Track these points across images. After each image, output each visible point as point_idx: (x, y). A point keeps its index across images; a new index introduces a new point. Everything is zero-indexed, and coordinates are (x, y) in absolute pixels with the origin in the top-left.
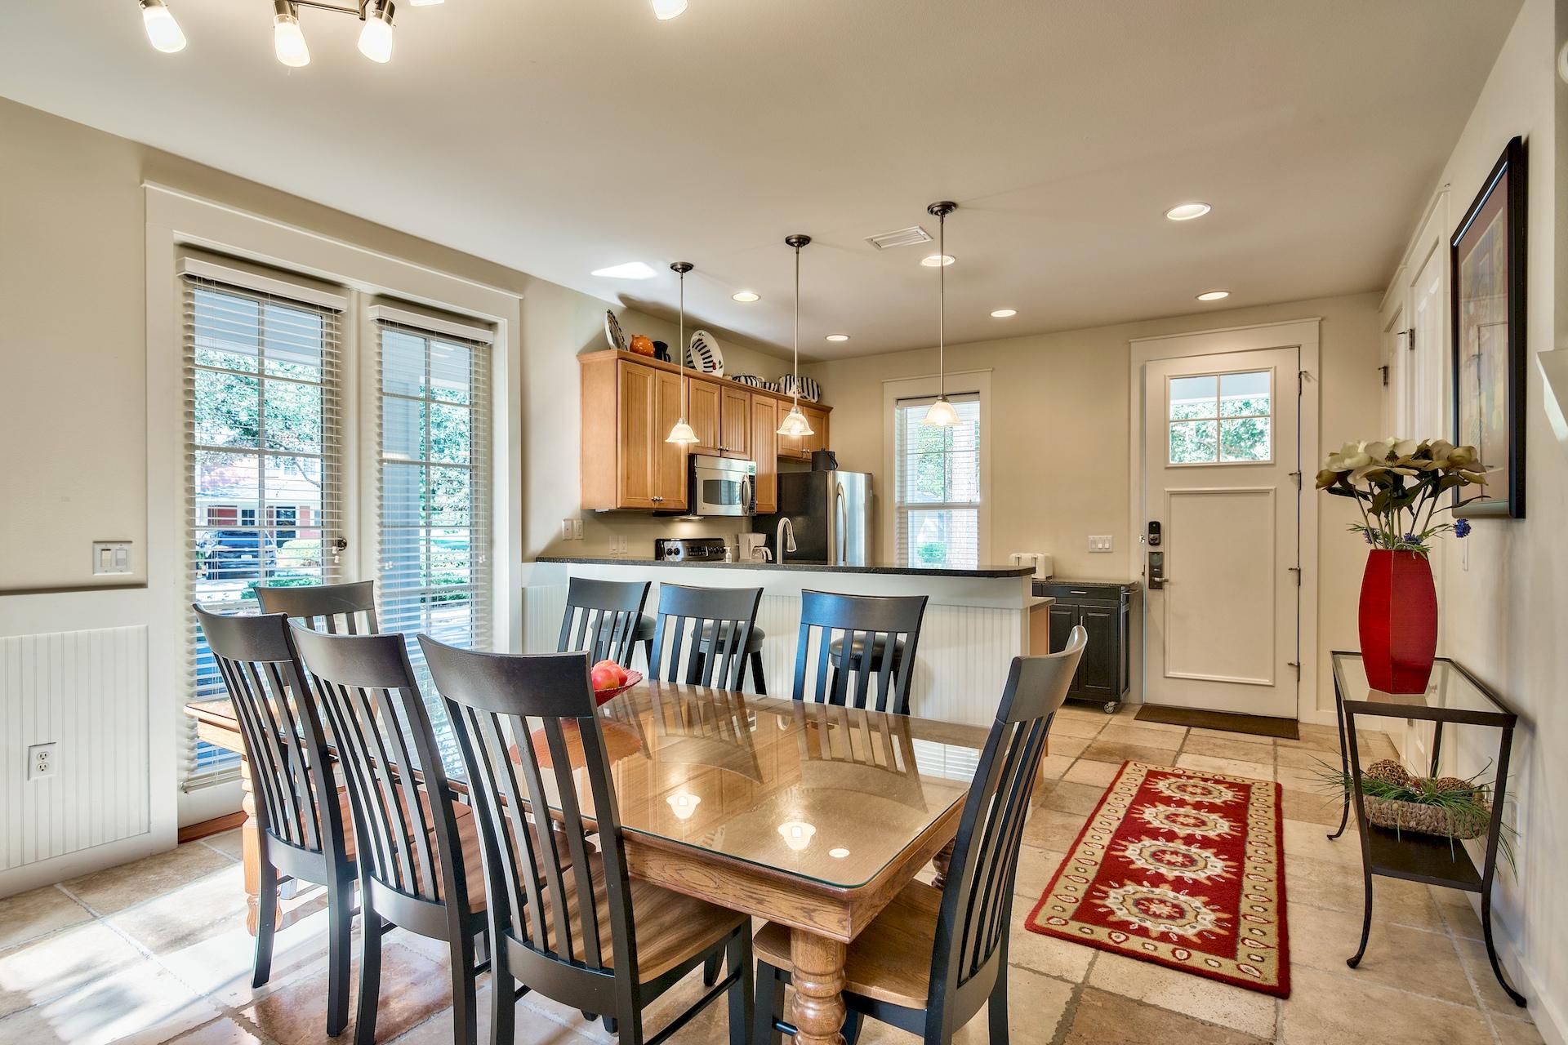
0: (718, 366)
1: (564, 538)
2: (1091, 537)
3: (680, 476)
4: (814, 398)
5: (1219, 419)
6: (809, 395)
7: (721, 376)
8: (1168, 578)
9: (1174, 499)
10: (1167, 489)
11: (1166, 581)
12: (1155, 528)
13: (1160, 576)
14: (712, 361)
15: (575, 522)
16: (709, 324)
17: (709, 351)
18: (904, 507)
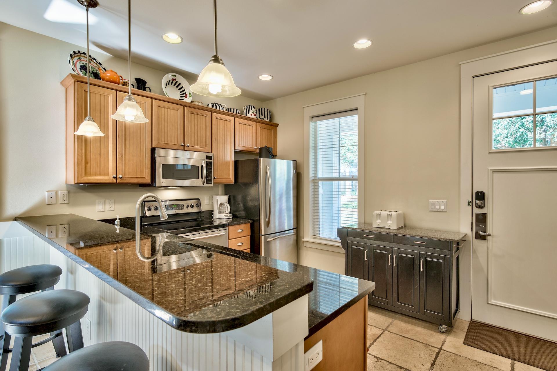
0: (188, 96)
1: (47, 204)
2: (431, 201)
3: (142, 162)
4: (267, 119)
5: (534, 114)
6: (265, 117)
7: (189, 102)
8: (491, 233)
9: (496, 175)
10: (490, 168)
11: (489, 235)
12: (480, 196)
13: (485, 232)
14: (185, 93)
15: (60, 192)
16: (176, 68)
17: (182, 87)
18: (316, 180)
